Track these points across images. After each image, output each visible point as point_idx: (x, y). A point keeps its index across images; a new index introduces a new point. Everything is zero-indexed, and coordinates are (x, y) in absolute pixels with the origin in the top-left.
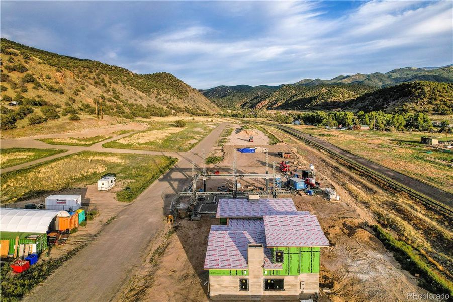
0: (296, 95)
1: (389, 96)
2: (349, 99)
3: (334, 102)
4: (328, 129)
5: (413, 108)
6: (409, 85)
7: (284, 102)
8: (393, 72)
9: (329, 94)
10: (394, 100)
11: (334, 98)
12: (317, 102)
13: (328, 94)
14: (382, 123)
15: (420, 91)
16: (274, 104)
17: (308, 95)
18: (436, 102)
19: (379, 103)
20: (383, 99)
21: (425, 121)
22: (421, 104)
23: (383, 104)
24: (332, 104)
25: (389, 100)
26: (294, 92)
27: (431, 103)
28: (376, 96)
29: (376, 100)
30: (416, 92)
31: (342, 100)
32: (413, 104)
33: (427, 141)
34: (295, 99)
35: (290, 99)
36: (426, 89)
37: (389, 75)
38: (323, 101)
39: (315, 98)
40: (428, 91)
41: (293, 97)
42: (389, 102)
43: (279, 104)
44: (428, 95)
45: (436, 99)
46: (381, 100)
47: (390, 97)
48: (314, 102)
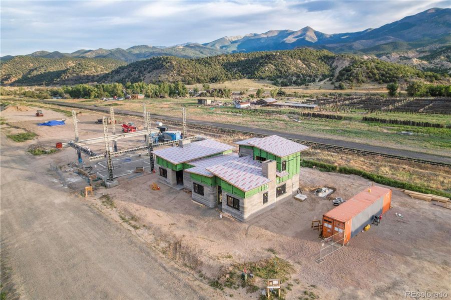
0: (36, 69)
1: (143, 69)
2: (102, 72)
3: (88, 76)
4: (106, 100)
5: (167, 79)
6: (159, 59)
7: (20, 77)
8: (133, 48)
9: (80, 67)
10: (149, 72)
11: (86, 72)
12: (68, 77)
13: (78, 68)
14: (151, 92)
15: (169, 64)
16: (6, 79)
17: (53, 69)
18: (183, 74)
19: (136, 76)
20: (139, 72)
21: (183, 89)
22: (172, 76)
23: (139, 77)
24: (85, 78)
25: (145, 73)
26: (32, 65)
27: (179, 75)
28: (131, 69)
29: (131, 73)
30: (167, 65)
31: (95, 74)
32: (166, 76)
33: (203, 101)
34: (35, 73)
35: (29, 73)
36: (174, 63)
37: (129, 51)
38: (75, 75)
39: (64, 72)
40: (176, 65)
41: (33, 70)
42: (144, 75)
43: (13, 80)
44: (176, 68)
45: (182, 72)
46: (137, 73)
47: (145, 70)
48: (63, 76)
